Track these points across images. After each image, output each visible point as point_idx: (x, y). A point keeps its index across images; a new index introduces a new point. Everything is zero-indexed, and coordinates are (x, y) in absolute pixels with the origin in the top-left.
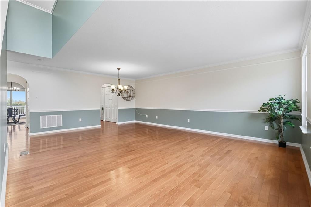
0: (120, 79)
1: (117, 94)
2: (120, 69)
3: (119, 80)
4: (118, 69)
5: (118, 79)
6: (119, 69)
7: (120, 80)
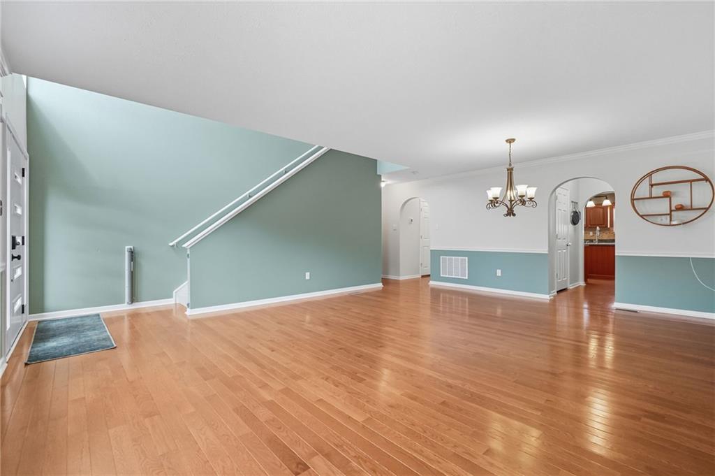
0: (512, 169)
1: (505, 210)
2: (514, 140)
3: (510, 171)
4: (507, 141)
5: (508, 170)
6: (510, 141)
7: (514, 172)
